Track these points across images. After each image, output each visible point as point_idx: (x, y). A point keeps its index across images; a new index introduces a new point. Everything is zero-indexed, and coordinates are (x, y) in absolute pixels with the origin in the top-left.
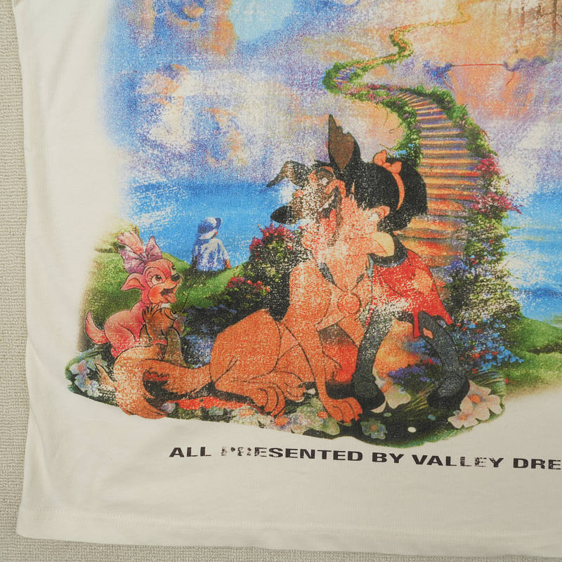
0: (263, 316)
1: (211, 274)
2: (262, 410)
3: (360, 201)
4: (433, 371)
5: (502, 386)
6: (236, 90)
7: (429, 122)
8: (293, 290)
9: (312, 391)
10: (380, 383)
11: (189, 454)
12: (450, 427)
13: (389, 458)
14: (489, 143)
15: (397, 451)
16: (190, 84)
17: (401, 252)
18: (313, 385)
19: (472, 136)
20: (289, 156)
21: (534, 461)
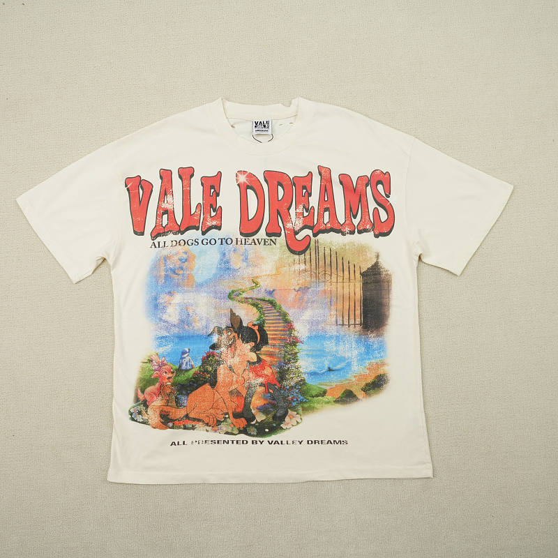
0: (207, 386)
1: (187, 371)
2: (207, 424)
3: (243, 341)
4: (274, 406)
5: (301, 411)
6: (195, 300)
7: (268, 310)
8: (218, 376)
9: (227, 416)
10: (253, 411)
11: (178, 444)
12: (282, 428)
13: (258, 442)
14: (290, 318)
15: (261, 439)
16: (178, 298)
17: (259, 360)
18: (227, 414)
19: (284, 316)
20: (216, 325)
21: (315, 441)
